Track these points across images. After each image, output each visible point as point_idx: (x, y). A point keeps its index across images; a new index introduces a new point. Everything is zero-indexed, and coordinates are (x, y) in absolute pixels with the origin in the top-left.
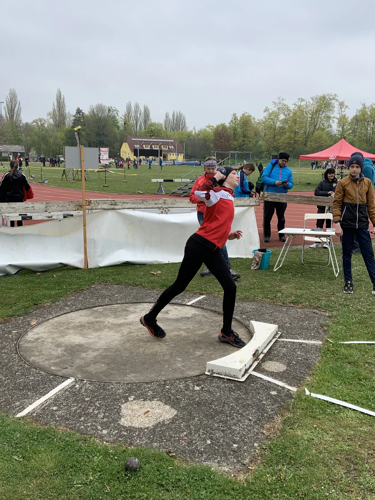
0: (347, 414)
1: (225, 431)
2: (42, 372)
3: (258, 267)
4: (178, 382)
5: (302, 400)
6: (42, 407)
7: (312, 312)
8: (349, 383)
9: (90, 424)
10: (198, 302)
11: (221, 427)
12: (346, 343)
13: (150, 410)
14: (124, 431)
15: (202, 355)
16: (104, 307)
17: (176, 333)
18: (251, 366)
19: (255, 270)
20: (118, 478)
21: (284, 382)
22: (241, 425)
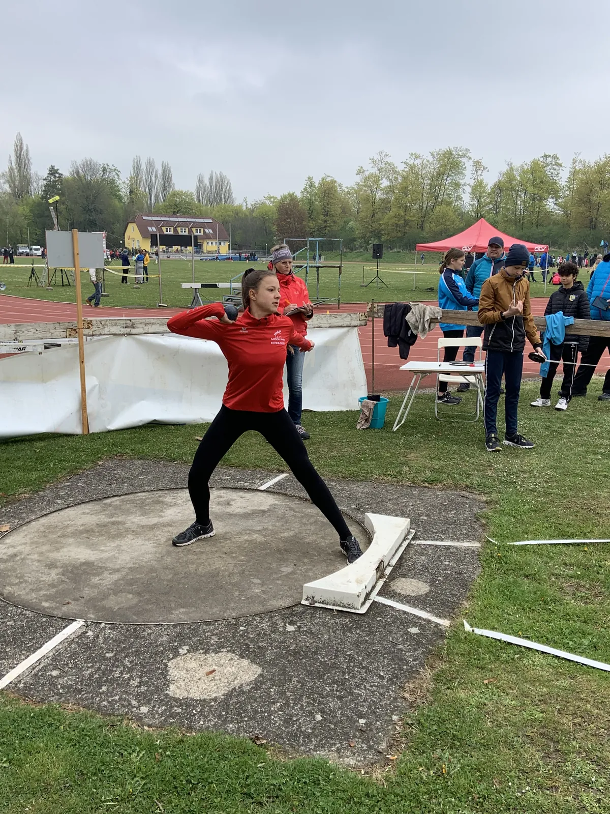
0: (534, 659)
1: (343, 698)
2: (28, 612)
3: (368, 425)
4: (258, 619)
5: (459, 641)
6: (33, 672)
7: (459, 495)
8: (530, 608)
9: (117, 698)
10: (276, 484)
11: (337, 691)
12: (518, 543)
13: (216, 668)
14: (176, 706)
15: (292, 573)
16: (122, 497)
17: (246, 537)
18: (373, 587)
19: (364, 429)
20: (176, 787)
21: (428, 612)
22: (368, 686)
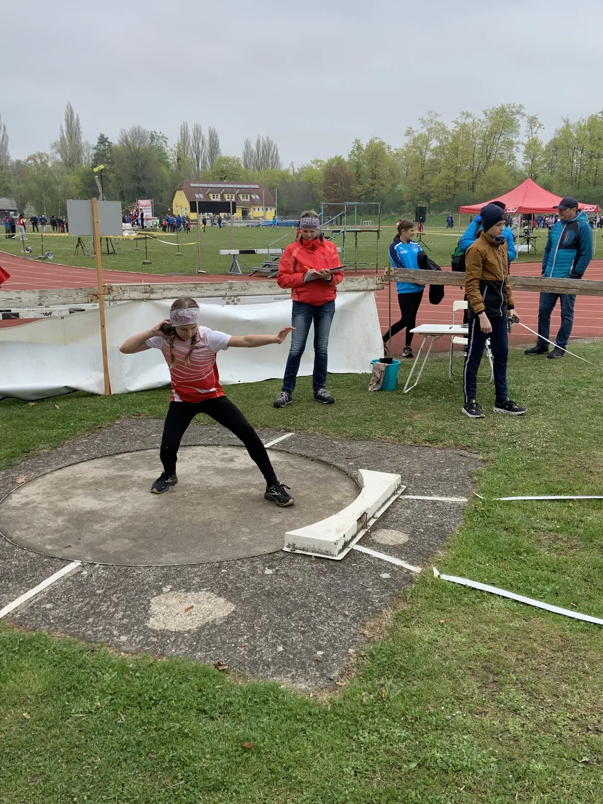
0: (493, 603)
1: (306, 632)
2: (32, 554)
3: (379, 387)
4: (240, 563)
5: (426, 585)
6: (29, 605)
7: (457, 454)
8: (502, 558)
9: (101, 628)
10: (281, 442)
11: (301, 626)
12: (504, 499)
13: (194, 604)
14: (153, 636)
15: (281, 523)
16: (133, 453)
17: (243, 491)
18: (353, 537)
19: (375, 391)
20: (139, 703)
21: (402, 560)
22: (331, 623)
